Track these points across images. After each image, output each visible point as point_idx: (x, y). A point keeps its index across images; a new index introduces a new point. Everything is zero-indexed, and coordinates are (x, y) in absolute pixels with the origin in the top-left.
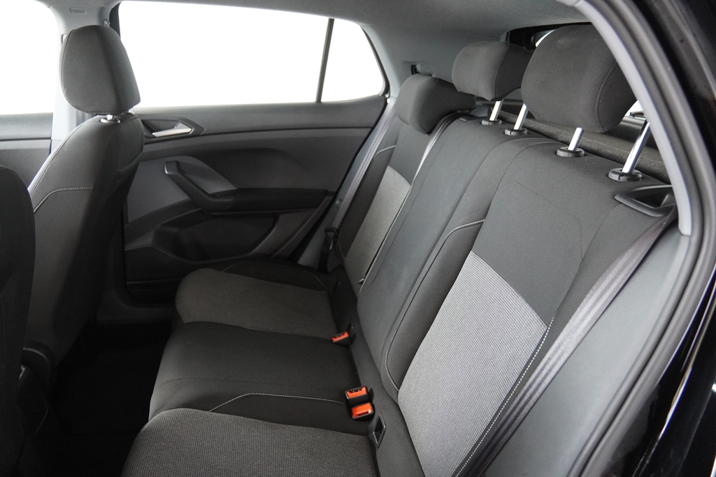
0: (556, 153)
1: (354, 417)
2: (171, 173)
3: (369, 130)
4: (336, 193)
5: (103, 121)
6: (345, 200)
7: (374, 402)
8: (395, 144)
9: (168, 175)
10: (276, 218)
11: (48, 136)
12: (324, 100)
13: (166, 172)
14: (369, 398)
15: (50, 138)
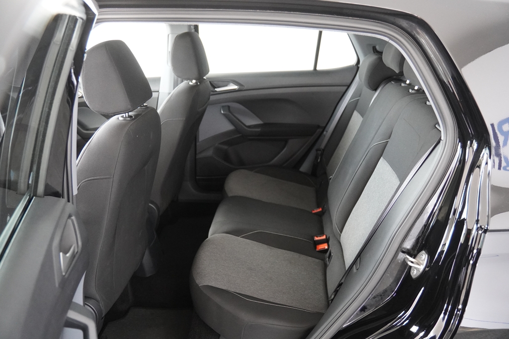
0: (426, 103)
1: (317, 250)
2: (225, 113)
3: (346, 88)
4: (325, 127)
5: (191, 83)
6: (329, 131)
7: (330, 243)
8: (360, 96)
9: (224, 114)
10: (286, 142)
11: (157, 90)
12: (318, 68)
13: (222, 112)
14: (327, 241)
15: (158, 91)
